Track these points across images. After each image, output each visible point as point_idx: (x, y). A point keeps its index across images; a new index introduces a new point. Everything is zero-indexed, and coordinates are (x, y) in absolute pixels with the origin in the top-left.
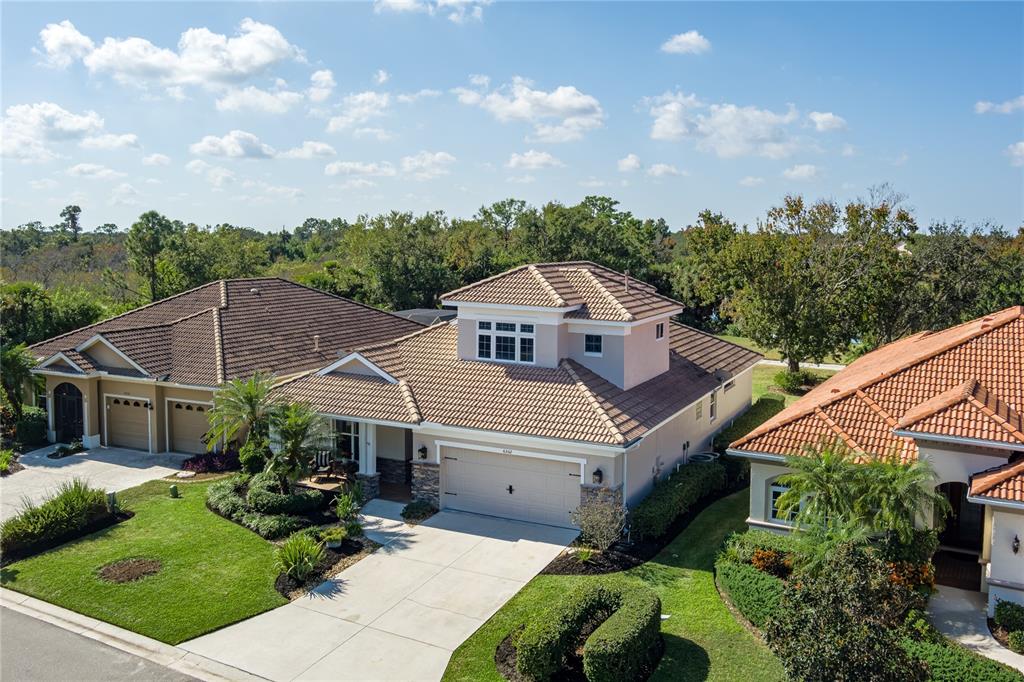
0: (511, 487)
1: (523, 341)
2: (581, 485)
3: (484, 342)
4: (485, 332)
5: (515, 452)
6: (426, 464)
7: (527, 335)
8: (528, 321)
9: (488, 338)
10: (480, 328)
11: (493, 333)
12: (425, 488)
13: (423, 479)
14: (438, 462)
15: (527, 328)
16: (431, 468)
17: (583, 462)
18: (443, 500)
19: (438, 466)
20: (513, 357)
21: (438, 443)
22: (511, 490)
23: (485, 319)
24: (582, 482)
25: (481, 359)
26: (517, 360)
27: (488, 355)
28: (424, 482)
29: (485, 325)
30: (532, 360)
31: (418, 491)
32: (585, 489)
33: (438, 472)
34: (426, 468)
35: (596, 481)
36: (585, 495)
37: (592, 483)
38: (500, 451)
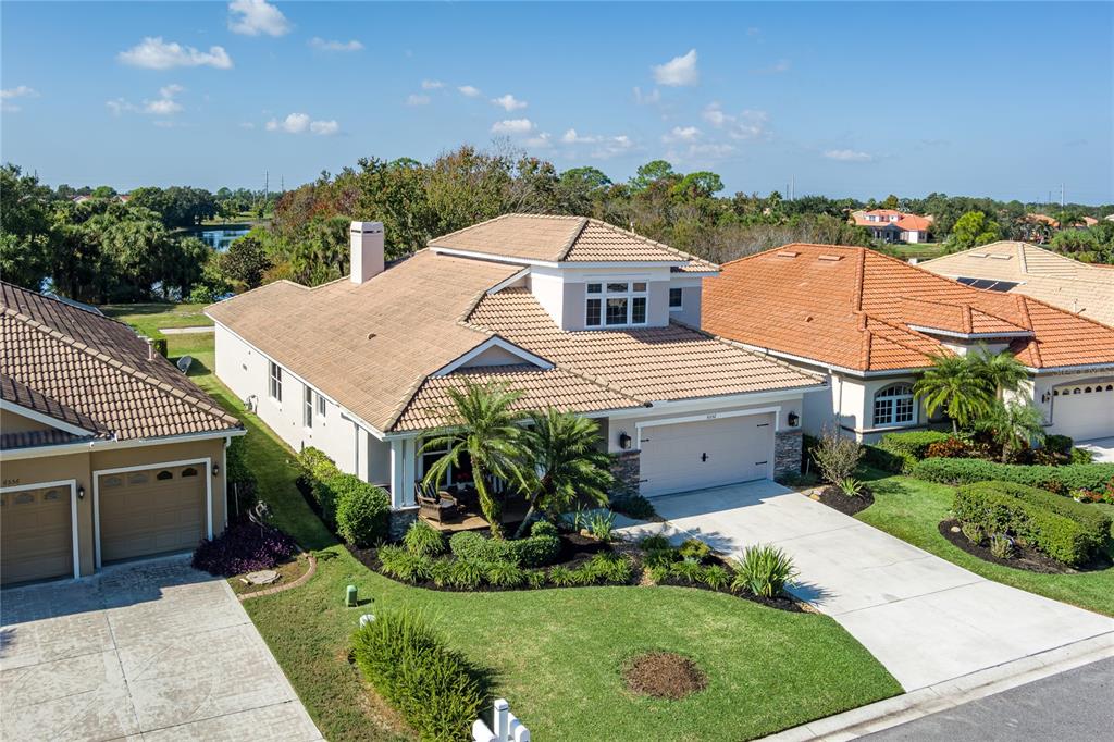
0: (705, 455)
1: (636, 301)
2: (777, 433)
3: (593, 306)
4: (594, 296)
5: (718, 416)
6: (624, 455)
7: (640, 295)
8: (640, 279)
9: (598, 302)
10: (589, 291)
11: (604, 296)
12: (624, 481)
13: (621, 472)
14: (639, 447)
15: (640, 287)
16: (631, 457)
17: (777, 409)
18: (644, 490)
19: (638, 452)
20: (624, 320)
21: (639, 425)
22: (704, 458)
23: (594, 280)
24: (777, 429)
25: (590, 327)
26: (630, 323)
27: (598, 322)
28: (624, 475)
29: (595, 288)
30: (644, 322)
31: (615, 488)
32: (781, 436)
33: (638, 459)
34: (625, 459)
35: (791, 424)
36: (779, 441)
37: (787, 428)
38: (704, 417)
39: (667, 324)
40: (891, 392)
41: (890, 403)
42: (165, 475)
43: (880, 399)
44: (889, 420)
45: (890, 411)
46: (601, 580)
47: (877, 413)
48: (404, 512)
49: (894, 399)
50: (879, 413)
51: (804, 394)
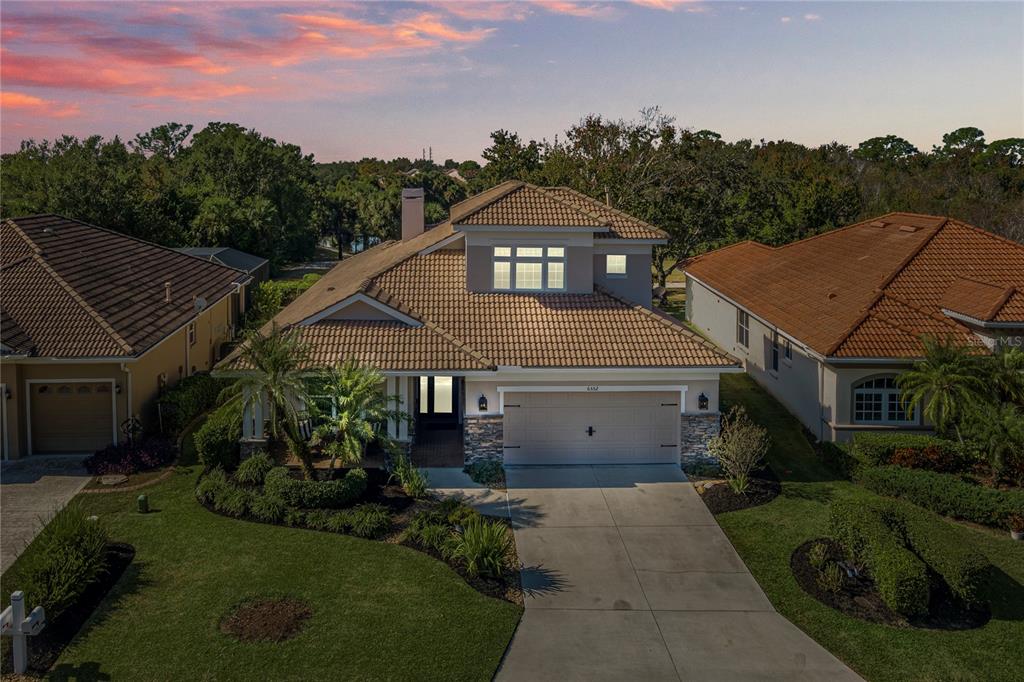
0: (591, 428)
2: (683, 415)
3: (501, 271)
5: (602, 389)
6: (485, 417)
8: (557, 244)
12: (484, 445)
13: (480, 435)
14: (502, 412)
16: (492, 421)
17: (683, 389)
19: (501, 417)
21: (501, 390)
22: (591, 431)
23: (502, 243)
24: (683, 410)
28: (482, 438)
31: (473, 449)
32: (687, 418)
33: (501, 424)
34: (485, 421)
35: (702, 407)
36: (686, 424)
37: (695, 409)
38: (584, 389)
39: (590, 290)
40: (880, 383)
41: (878, 397)
42: (84, 388)
43: (864, 391)
44: (878, 417)
45: (878, 407)
46: (347, 530)
47: (859, 407)
48: (251, 443)
49: (885, 393)
50: (862, 406)
51: (721, 374)
